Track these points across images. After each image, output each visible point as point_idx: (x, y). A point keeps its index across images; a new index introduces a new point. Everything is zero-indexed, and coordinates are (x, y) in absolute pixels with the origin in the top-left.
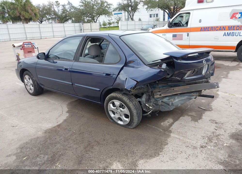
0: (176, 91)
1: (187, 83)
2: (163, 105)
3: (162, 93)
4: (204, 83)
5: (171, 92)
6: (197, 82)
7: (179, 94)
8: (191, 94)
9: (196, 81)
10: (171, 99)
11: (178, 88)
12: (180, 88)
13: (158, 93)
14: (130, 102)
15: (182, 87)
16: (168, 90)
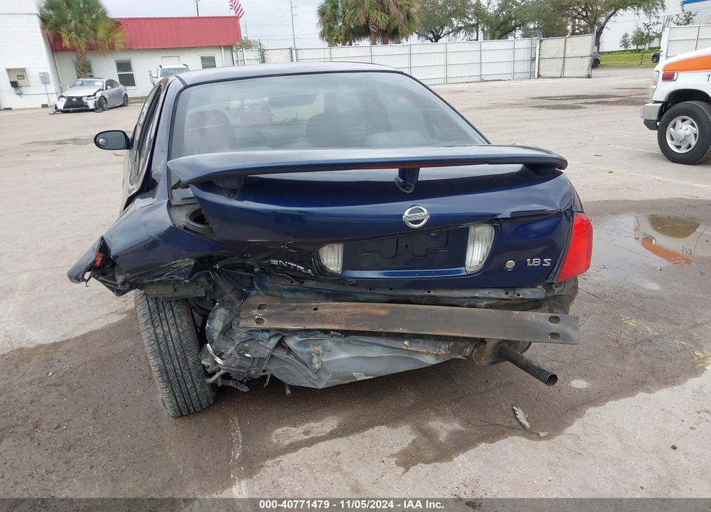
0: (323, 318)
1: (392, 295)
2: (287, 361)
3: (269, 316)
4: (486, 307)
5: (301, 319)
6: (434, 296)
7: (335, 333)
8: (398, 344)
9: (432, 293)
10: (314, 345)
11: (337, 307)
12: (346, 307)
13: (255, 312)
14: (146, 325)
15: (356, 307)
16: (295, 308)
